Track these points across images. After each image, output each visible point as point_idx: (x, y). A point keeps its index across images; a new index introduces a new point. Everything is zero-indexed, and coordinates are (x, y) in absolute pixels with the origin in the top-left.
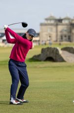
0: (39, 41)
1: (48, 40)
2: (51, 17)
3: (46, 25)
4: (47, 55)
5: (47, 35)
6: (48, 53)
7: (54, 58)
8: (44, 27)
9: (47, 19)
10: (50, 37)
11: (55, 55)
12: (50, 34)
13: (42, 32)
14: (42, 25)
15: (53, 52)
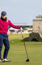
0: (32, 31)
1: (38, 30)
2: (40, 15)
3: (36, 20)
4: (32, 38)
5: (37, 27)
6: (33, 36)
7: (37, 39)
8: (35, 22)
9: (37, 17)
10: (39, 28)
11: (37, 37)
12: (39, 26)
13: (34, 25)
14: (34, 20)
15: (36, 35)
